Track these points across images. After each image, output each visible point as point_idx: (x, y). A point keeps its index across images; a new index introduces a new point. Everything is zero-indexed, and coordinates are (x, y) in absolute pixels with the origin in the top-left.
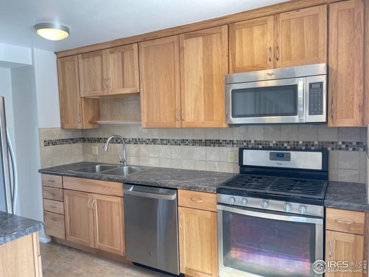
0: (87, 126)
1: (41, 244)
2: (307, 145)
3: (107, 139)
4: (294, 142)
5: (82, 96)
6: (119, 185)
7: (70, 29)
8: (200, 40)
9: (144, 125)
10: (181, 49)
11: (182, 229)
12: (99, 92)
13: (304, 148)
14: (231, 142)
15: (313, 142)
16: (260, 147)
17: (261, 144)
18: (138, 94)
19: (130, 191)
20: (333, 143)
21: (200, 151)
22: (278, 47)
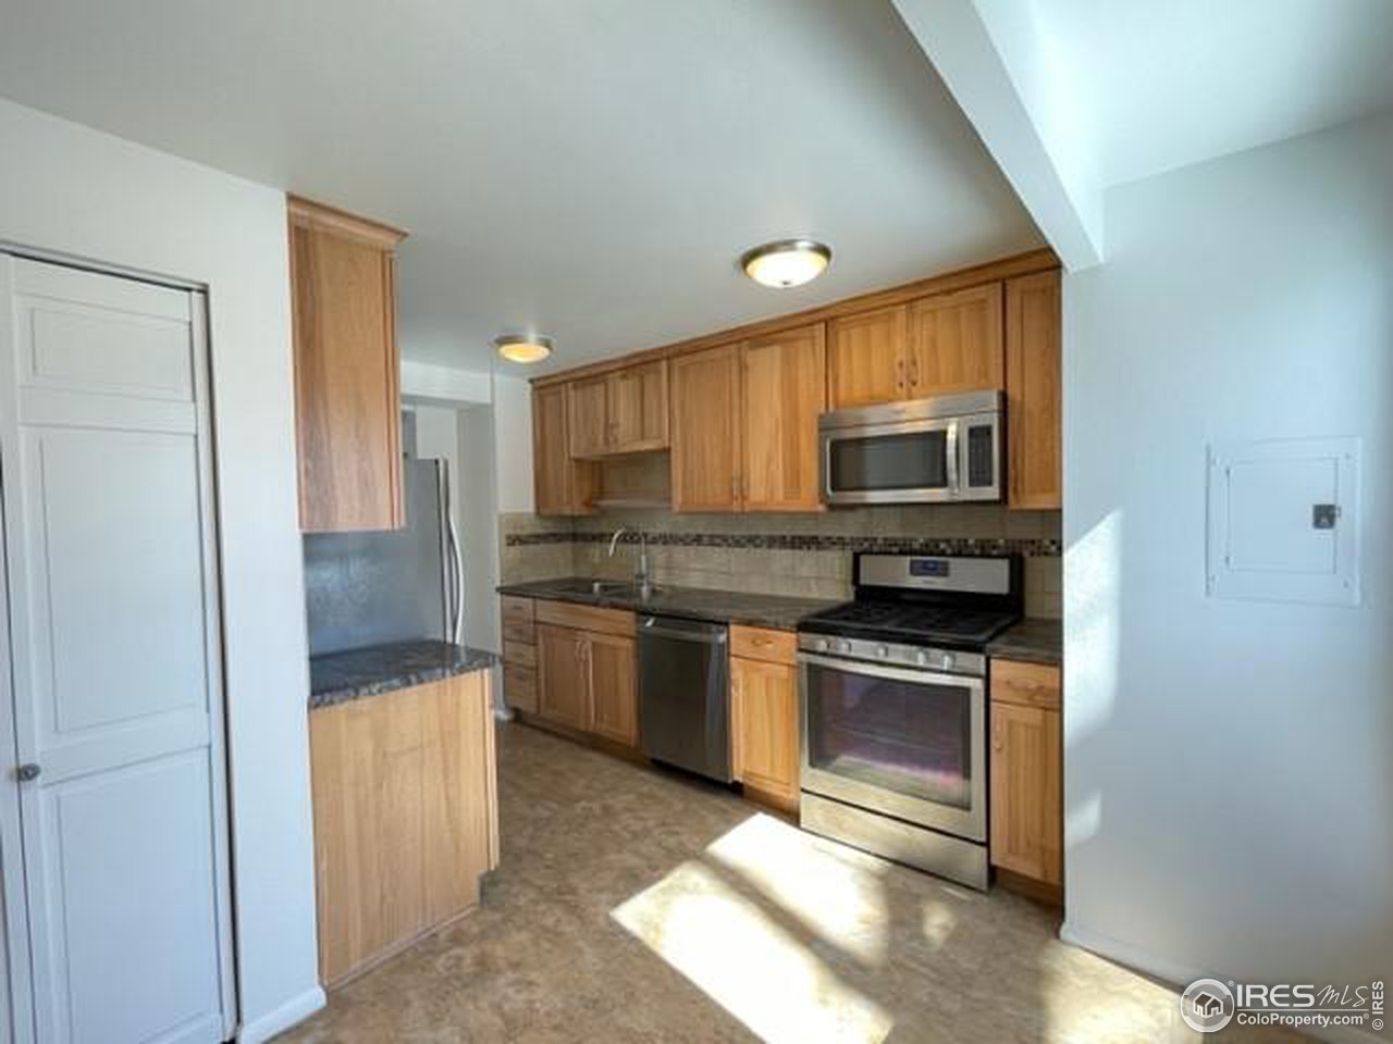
0: (578, 509)
1: (498, 722)
2: (983, 548)
3: (612, 535)
4: (959, 541)
5: (572, 454)
6: (629, 616)
7: (554, 341)
8: (777, 350)
9: (676, 508)
10: (743, 368)
11: (737, 698)
12: (601, 449)
13: (977, 552)
14: (840, 542)
15: (996, 541)
16: (895, 549)
17: (896, 545)
18: (667, 451)
19: (648, 628)
20: (1033, 542)
21: (782, 558)
22: (914, 363)
